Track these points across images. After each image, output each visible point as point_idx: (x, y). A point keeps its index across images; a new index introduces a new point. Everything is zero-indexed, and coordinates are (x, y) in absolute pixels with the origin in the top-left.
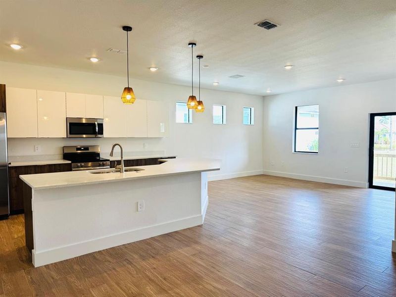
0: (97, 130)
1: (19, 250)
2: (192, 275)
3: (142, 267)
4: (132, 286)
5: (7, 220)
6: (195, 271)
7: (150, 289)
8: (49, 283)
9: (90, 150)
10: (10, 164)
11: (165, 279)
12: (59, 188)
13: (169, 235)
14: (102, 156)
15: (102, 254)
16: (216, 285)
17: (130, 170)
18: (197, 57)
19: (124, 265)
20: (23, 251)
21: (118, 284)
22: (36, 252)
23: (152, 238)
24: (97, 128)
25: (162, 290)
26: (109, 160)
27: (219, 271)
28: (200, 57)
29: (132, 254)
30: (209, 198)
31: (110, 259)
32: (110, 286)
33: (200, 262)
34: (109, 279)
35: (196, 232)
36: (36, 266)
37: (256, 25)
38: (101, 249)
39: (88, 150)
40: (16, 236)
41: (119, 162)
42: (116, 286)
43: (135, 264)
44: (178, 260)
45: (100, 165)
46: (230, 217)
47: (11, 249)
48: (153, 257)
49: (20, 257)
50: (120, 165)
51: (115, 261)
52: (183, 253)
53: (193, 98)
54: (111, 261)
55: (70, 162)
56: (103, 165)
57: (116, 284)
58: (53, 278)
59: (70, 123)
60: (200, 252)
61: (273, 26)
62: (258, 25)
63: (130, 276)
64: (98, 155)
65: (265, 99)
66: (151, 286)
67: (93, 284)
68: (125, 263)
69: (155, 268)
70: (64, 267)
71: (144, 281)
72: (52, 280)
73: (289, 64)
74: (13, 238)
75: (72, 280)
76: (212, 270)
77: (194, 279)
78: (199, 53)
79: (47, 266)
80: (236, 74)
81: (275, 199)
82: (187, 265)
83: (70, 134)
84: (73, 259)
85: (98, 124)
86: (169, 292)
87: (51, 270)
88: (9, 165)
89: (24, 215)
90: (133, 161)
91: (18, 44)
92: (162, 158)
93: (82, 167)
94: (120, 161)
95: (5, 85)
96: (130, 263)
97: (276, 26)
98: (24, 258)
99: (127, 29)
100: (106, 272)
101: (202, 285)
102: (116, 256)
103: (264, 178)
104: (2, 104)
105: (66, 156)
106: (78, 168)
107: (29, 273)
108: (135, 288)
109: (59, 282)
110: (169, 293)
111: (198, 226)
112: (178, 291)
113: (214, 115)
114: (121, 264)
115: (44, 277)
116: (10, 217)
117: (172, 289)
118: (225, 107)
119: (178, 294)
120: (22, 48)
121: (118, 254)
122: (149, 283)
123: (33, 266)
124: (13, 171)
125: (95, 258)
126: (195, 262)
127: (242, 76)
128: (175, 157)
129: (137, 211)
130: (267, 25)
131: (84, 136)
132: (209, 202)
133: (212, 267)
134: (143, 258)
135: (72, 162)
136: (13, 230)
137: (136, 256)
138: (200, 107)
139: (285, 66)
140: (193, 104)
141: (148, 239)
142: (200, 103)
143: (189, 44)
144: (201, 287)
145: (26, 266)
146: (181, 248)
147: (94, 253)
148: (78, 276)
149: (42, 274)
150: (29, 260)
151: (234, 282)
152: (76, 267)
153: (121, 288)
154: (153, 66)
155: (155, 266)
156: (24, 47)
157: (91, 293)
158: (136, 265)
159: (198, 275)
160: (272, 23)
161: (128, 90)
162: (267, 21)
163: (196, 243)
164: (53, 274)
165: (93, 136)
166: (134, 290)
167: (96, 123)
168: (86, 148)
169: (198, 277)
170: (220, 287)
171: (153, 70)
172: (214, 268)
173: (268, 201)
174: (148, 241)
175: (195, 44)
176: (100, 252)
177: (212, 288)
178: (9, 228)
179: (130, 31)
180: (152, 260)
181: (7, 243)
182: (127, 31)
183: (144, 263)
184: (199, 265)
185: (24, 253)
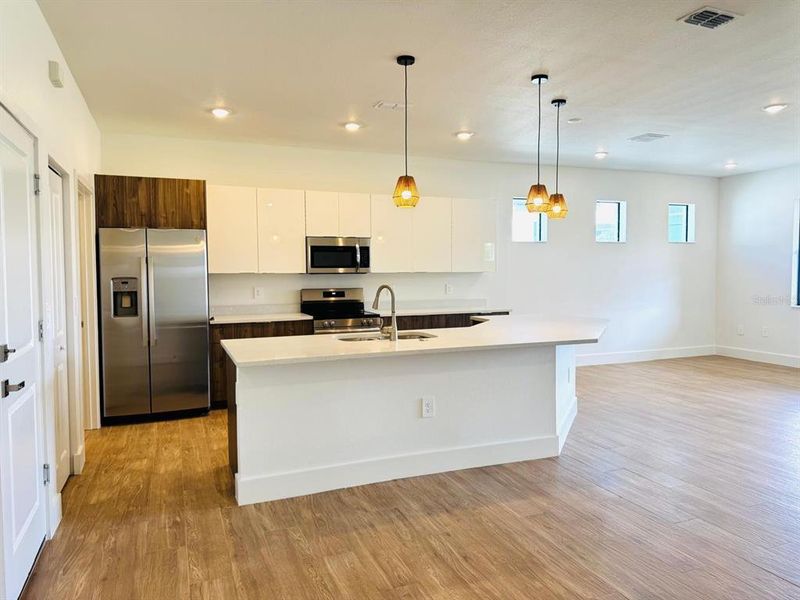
0: (359, 260)
1: (218, 472)
2: (524, 557)
3: (424, 529)
4: (400, 564)
5: (205, 418)
6: (531, 550)
7: (433, 574)
8: (257, 538)
9: (347, 297)
10: (212, 319)
11: (465, 558)
12: (278, 365)
13: (484, 471)
14: (368, 309)
15: (354, 494)
16: (571, 585)
17: (411, 337)
18: (553, 102)
19: (391, 521)
20: (224, 474)
21: (375, 556)
22: (241, 478)
23: (451, 474)
24: (358, 256)
25: (457, 580)
26: (378, 316)
27: (582, 558)
28: (560, 102)
29: (406, 500)
30: (579, 402)
31: (365, 504)
32: (361, 558)
33: (543, 533)
34: (360, 543)
35: (541, 470)
36: (240, 504)
37: (682, 21)
38: (353, 485)
39: (344, 296)
40: (215, 447)
41: (388, 321)
42: (372, 560)
43: (411, 520)
44: (498, 523)
45: (362, 325)
46: (623, 446)
47: (205, 469)
48: (447, 511)
49: (218, 485)
50: (390, 325)
51: (374, 510)
52: (511, 511)
53: (539, 189)
54: (368, 508)
55: (311, 318)
56: (369, 325)
57: (372, 554)
58: (265, 529)
59: (312, 247)
60: (546, 513)
61: (726, 18)
62: (686, 21)
63: (400, 543)
64: (361, 305)
65: (722, 184)
66: (437, 571)
67: (331, 549)
68: (393, 516)
69: (448, 535)
70: (285, 510)
71: (424, 556)
72: (263, 532)
73: (775, 102)
74: (211, 450)
75: (296, 536)
76: (568, 552)
77: (525, 566)
78: (557, 95)
79: (258, 506)
80: (645, 133)
81: (740, 412)
82: (516, 536)
83: (312, 266)
84: (303, 497)
85: (361, 248)
86: (472, 585)
87: (263, 514)
88: (212, 322)
89: (226, 411)
90: (423, 317)
91: (224, 108)
92: (479, 314)
93: (331, 327)
94: (391, 318)
95: (204, 182)
96: (403, 517)
97: (732, 18)
98: (224, 488)
99: (406, 60)
100: (356, 529)
101: (542, 582)
102: (379, 501)
103: (719, 363)
104: (201, 214)
105: (305, 307)
106: (325, 330)
107: (228, 514)
108: (406, 569)
109: (275, 537)
110: (469, 588)
111: (549, 459)
112: (488, 585)
113: (598, 222)
114: (386, 517)
115: (250, 525)
116: (210, 412)
117: (476, 580)
118: (623, 205)
119: (487, 591)
120: (230, 114)
121: (382, 497)
122: (434, 562)
123: (236, 503)
124: (217, 331)
125: (339, 499)
126: (532, 532)
127: (661, 136)
128: (507, 313)
129: (422, 416)
130: (709, 19)
131: (341, 270)
132: (579, 411)
133: (568, 547)
134: (429, 511)
135: (315, 319)
136: (213, 435)
137: (415, 506)
138: (557, 208)
139: (765, 108)
140: (539, 201)
141: (441, 474)
142: (557, 198)
143: (534, 78)
144: (538, 584)
145: (225, 501)
146: (507, 501)
147: (339, 490)
148: (307, 531)
149: (248, 519)
150: (231, 491)
151: (614, 586)
152: (307, 514)
153: (380, 565)
154: (463, 129)
155: (448, 530)
156: (233, 112)
157: (325, 565)
158: (414, 523)
159: (534, 559)
160: (720, 12)
161: (406, 180)
162: (709, 9)
163: (541, 493)
164: (267, 521)
165: (353, 270)
166: (404, 570)
167: (357, 246)
168: (340, 293)
169: (534, 563)
170: (579, 591)
171: (464, 137)
172: (571, 548)
173: (720, 416)
174: (441, 477)
175: (546, 77)
176: (350, 490)
177: (562, 591)
178: (206, 432)
179: (411, 64)
180: (445, 517)
181: (201, 458)
182: (406, 65)
183: (427, 521)
184: (541, 539)
185: (224, 479)
